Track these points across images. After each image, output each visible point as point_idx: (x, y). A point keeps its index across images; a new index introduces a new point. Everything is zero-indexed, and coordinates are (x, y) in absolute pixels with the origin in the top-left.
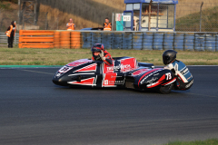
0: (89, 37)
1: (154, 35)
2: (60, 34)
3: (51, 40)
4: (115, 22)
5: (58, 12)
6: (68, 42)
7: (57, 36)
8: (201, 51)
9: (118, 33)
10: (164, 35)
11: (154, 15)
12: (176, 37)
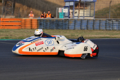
0: (42, 22)
1: (81, 20)
2: (25, 20)
3: (20, 24)
4: (58, 13)
5: (26, 8)
6: (30, 25)
7: (23, 22)
8: (110, 30)
9: (60, 20)
10: (88, 21)
11: (82, 9)
12: (95, 22)
